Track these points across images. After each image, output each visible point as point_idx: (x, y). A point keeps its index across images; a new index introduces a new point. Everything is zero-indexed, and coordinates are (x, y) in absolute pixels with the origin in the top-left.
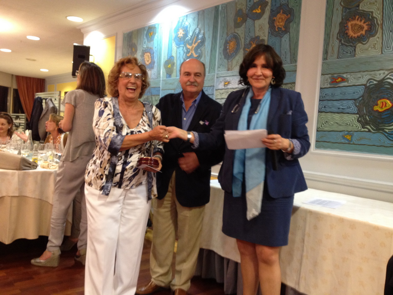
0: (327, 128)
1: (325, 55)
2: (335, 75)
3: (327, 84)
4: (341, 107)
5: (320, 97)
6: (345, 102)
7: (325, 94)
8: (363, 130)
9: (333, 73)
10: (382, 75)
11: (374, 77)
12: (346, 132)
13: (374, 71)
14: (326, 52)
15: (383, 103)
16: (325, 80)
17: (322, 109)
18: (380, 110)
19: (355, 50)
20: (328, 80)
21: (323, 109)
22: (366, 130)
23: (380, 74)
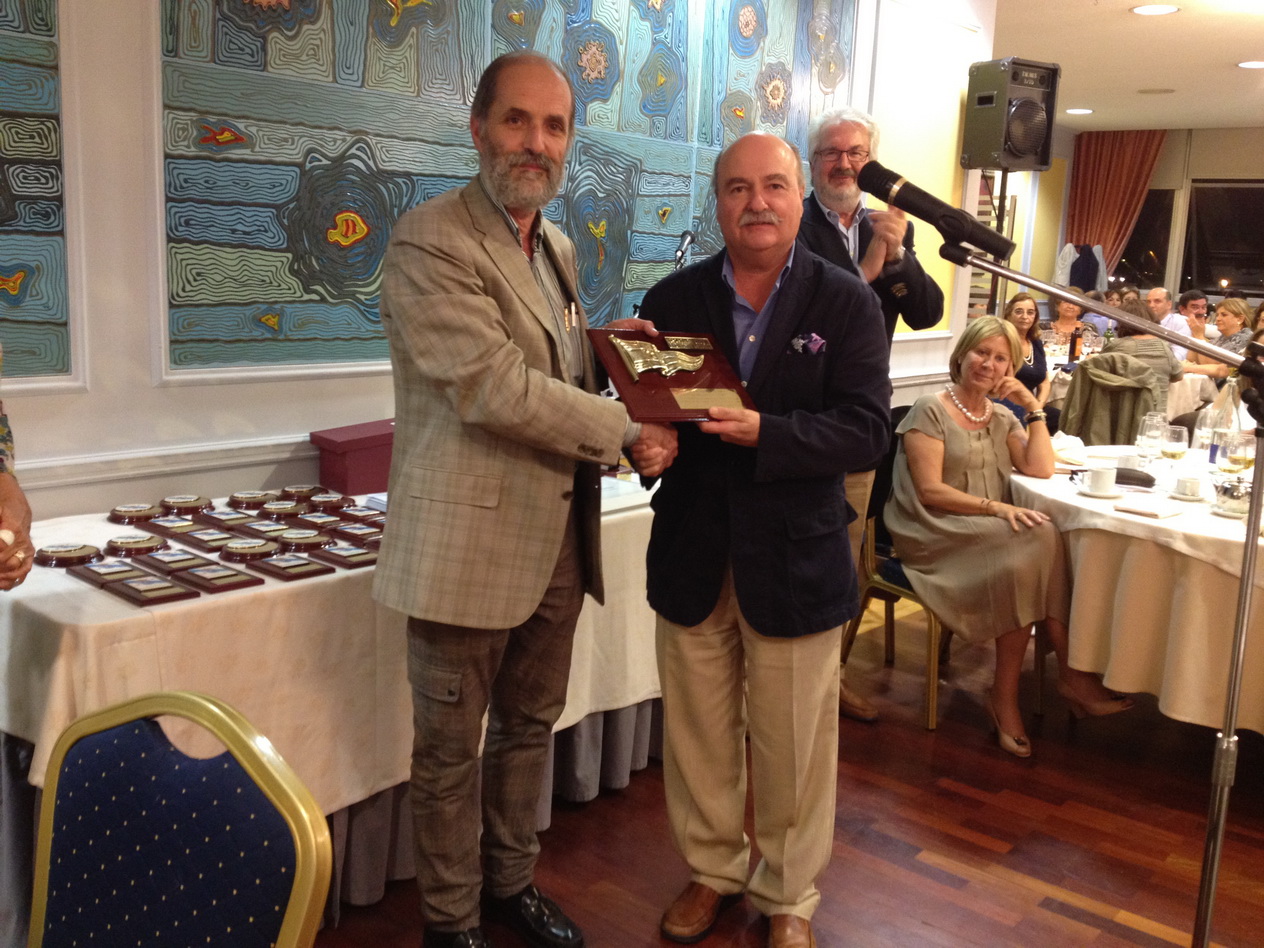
0: (203, 296)
1: (170, 37)
2: (212, 119)
3: (186, 143)
4: (240, 227)
5: (168, 185)
6: (249, 212)
7: (182, 177)
8: (306, 297)
9: (204, 109)
10: (339, 142)
11: (322, 146)
12: (264, 307)
13: (320, 128)
14: (171, 27)
15: (347, 221)
16: (179, 129)
17: (180, 229)
18: (344, 242)
19: (264, 49)
20: (187, 129)
21: (182, 231)
22: (315, 297)
23: (335, 140)
